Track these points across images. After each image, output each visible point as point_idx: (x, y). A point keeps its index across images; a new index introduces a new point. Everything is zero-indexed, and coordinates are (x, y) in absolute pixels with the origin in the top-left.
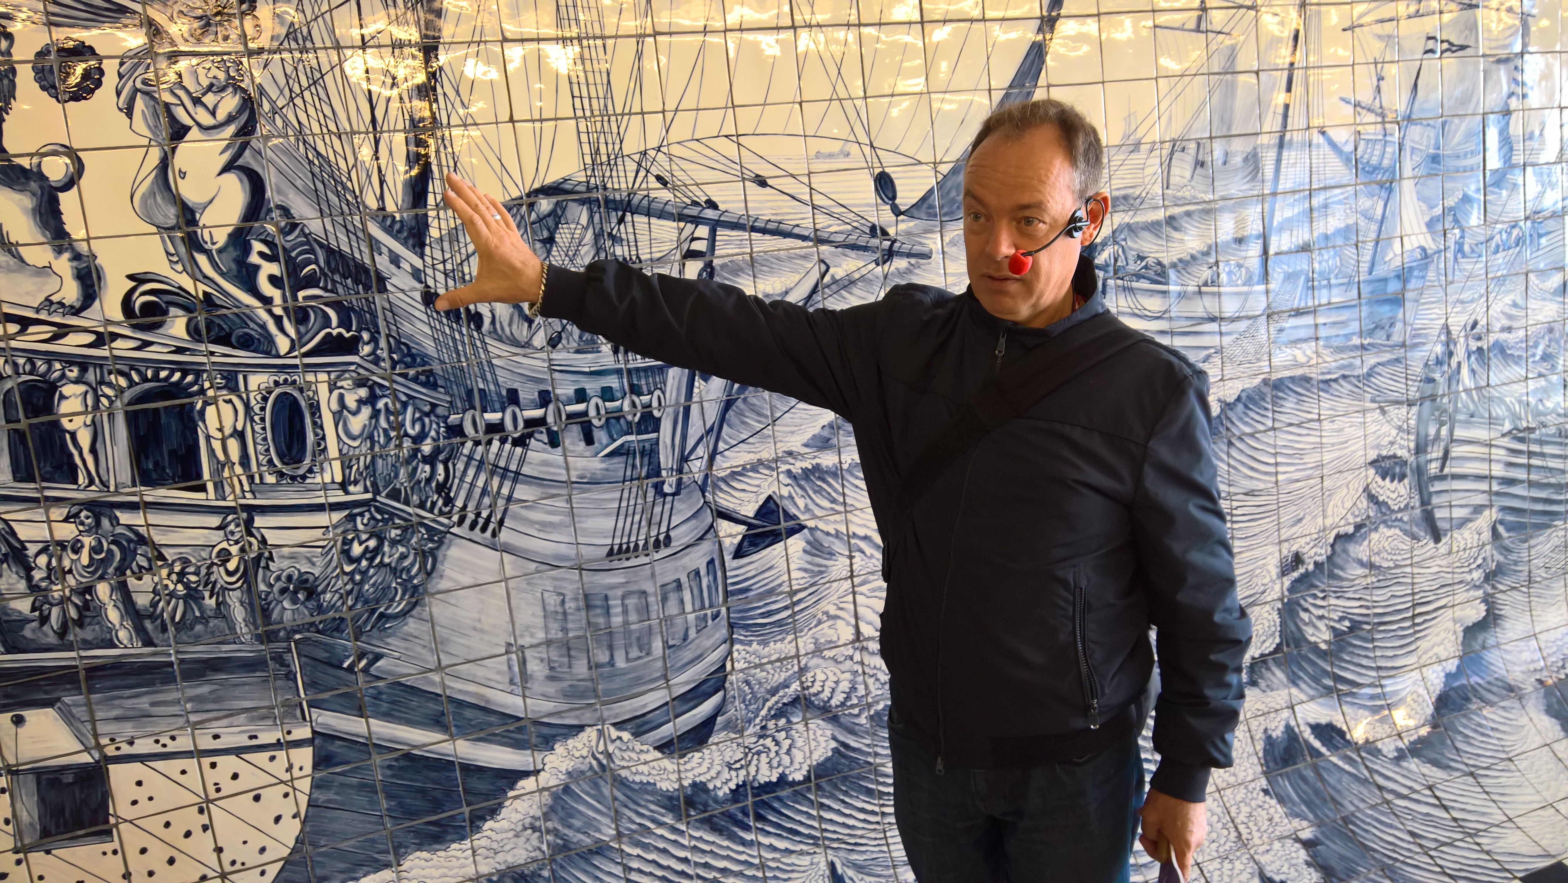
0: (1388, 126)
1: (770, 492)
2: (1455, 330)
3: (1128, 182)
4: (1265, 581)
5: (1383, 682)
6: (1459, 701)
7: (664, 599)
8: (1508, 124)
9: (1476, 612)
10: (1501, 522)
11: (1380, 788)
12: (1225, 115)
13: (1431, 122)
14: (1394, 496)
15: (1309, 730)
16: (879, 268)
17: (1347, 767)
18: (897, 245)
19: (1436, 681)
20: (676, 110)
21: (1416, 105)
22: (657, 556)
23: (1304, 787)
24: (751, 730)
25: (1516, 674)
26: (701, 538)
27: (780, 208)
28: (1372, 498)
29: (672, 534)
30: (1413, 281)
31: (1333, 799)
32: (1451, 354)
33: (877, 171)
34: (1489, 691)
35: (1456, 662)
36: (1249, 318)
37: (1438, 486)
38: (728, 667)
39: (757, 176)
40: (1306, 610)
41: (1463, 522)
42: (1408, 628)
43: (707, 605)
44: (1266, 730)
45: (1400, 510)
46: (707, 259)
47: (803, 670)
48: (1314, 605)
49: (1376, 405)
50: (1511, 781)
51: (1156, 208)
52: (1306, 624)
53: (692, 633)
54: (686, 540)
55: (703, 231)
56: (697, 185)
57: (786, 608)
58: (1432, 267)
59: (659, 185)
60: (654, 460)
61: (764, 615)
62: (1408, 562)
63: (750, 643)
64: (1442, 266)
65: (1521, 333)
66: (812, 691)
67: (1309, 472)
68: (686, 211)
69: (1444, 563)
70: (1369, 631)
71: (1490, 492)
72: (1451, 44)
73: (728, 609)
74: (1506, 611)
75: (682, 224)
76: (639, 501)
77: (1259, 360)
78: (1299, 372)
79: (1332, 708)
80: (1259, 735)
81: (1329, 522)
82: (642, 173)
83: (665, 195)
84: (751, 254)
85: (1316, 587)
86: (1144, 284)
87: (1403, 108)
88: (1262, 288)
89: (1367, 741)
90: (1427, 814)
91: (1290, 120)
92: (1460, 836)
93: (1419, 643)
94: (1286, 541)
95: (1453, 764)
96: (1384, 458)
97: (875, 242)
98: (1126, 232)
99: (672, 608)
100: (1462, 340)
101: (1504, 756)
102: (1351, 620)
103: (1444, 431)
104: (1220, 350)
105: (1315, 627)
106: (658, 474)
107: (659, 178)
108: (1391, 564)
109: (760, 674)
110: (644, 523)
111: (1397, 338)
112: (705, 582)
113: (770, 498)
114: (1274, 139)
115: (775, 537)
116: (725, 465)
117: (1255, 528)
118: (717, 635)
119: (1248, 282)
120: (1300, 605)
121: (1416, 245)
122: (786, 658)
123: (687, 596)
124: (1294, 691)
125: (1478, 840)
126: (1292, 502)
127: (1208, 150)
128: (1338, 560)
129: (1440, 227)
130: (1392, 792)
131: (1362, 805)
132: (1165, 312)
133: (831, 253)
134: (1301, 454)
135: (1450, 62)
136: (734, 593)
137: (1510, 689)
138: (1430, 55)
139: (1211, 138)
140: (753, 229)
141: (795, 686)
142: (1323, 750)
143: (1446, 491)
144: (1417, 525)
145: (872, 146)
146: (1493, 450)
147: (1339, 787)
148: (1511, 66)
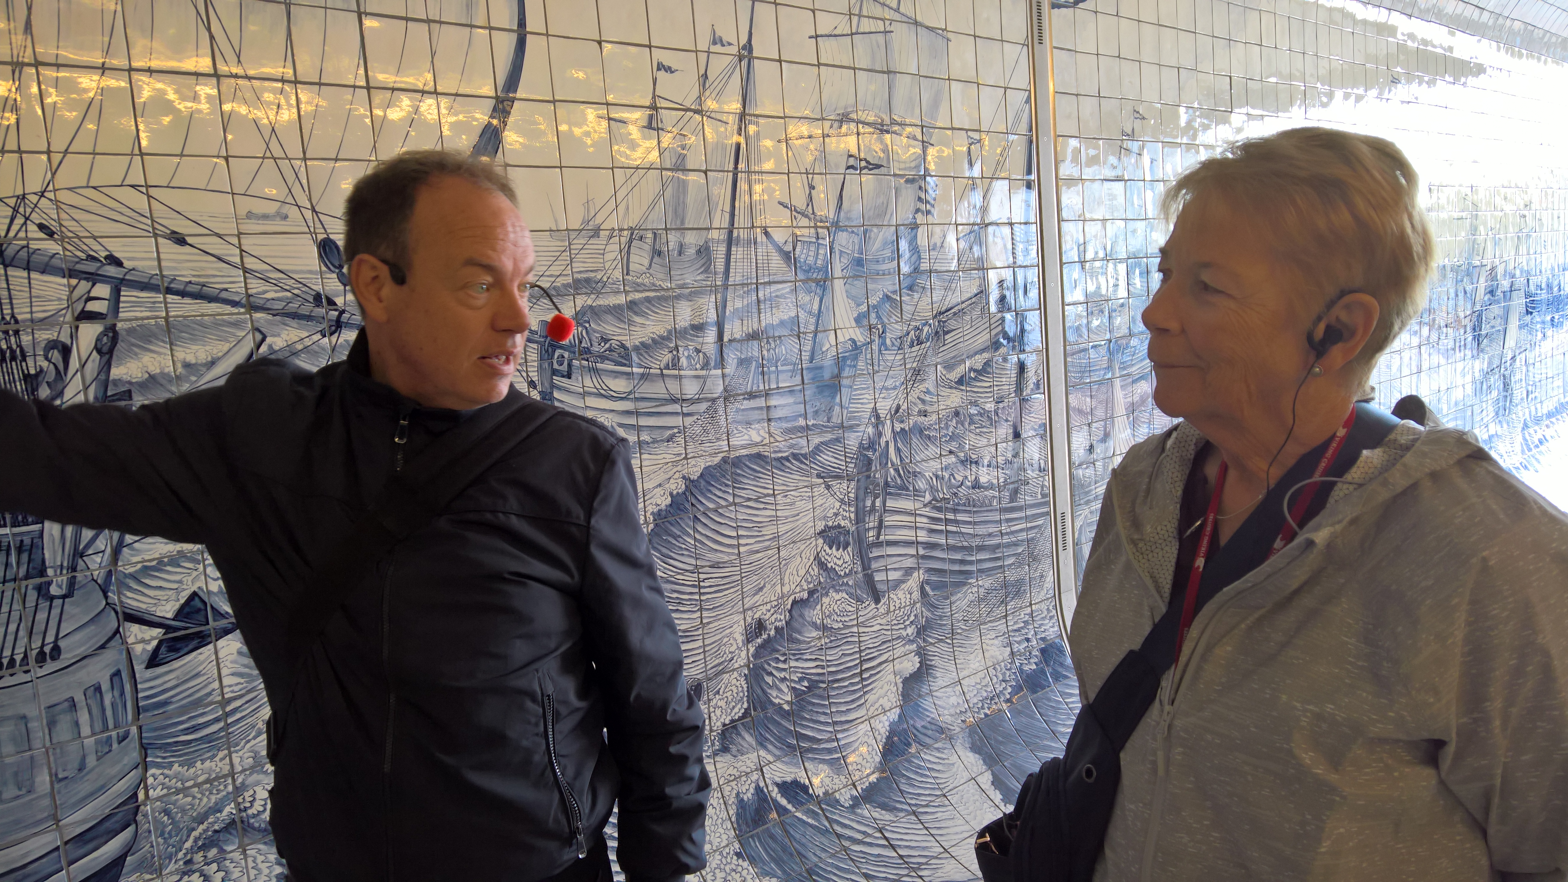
0: (820, 230)
1: (194, 588)
2: (882, 413)
3: (589, 266)
4: (732, 649)
5: (839, 736)
6: (902, 746)
7: (52, 724)
8: (916, 236)
9: (910, 665)
10: (927, 582)
11: (839, 836)
12: (678, 208)
13: (855, 230)
14: (840, 562)
15: (776, 789)
16: (326, 340)
17: (810, 821)
18: (346, 316)
19: (882, 731)
20: (66, 152)
21: (842, 214)
22: (41, 672)
23: (774, 845)
24: (172, 867)
25: (946, 718)
26: (103, 647)
27: (202, 269)
28: (822, 565)
29: (62, 644)
30: (847, 369)
31: (799, 853)
32: (880, 435)
33: (321, 237)
34: (925, 735)
35: (898, 710)
36: (707, 400)
37: (876, 553)
38: (141, 796)
39: (174, 232)
40: (770, 674)
41: (898, 583)
42: (858, 683)
43: (111, 725)
44: (738, 794)
45: (846, 575)
46: (109, 321)
47: (238, 790)
48: (777, 669)
49: (821, 481)
50: (946, 815)
51: (618, 292)
52: (771, 687)
53: (91, 761)
54: (81, 651)
55: (102, 290)
56: (95, 238)
57: (217, 720)
58: (862, 357)
59: (43, 236)
60: (36, 556)
61: (187, 731)
62: (855, 622)
63: (170, 765)
64: (869, 356)
65: (934, 417)
66: (250, 812)
67: (767, 543)
68: (79, 267)
69: (883, 621)
70: (824, 689)
71: (917, 556)
72: (868, 162)
73: (140, 728)
74: (936, 661)
75: (74, 282)
76: (15, 606)
77: (718, 439)
78: (755, 450)
79: (796, 765)
80: (732, 800)
81: (786, 589)
82: (19, 220)
83: (52, 247)
84: (167, 318)
85: (778, 651)
86: (609, 366)
87: (831, 216)
88: (719, 372)
89: (826, 793)
90: (879, 855)
91: (736, 218)
92: (905, 872)
93: (867, 697)
94: (750, 609)
95: (898, 806)
96: (831, 528)
97: (321, 311)
98: (589, 314)
99: (63, 732)
100: (888, 422)
101: (939, 793)
102: (809, 680)
103: (878, 503)
104: (683, 430)
105: (780, 690)
106: (42, 572)
107: (42, 227)
108: (841, 625)
109: (183, 800)
110: (22, 633)
111: (836, 420)
112: (107, 700)
113: (194, 595)
114: (723, 235)
115: (201, 640)
116: (135, 559)
117: (721, 598)
118: (126, 760)
119: (706, 366)
120: (764, 670)
121: (848, 337)
122: (217, 778)
123: (84, 717)
124: (762, 753)
125: (920, 874)
126: (753, 572)
127: (664, 240)
128: (795, 624)
129: (865, 322)
130: (850, 839)
131: (823, 855)
132: (630, 393)
133: (266, 321)
134: (760, 525)
135: (868, 179)
136: (147, 709)
137: (942, 730)
138: (851, 171)
139: (666, 229)
140: (169, 291)
141: (230, 809)
142: (789, 807)
143: (883, 556)
144: (860, 588)
145: (313, 210)
146: (918, 519)
147: (804, 841)
148: (916, 185)
